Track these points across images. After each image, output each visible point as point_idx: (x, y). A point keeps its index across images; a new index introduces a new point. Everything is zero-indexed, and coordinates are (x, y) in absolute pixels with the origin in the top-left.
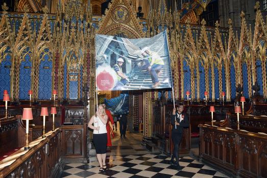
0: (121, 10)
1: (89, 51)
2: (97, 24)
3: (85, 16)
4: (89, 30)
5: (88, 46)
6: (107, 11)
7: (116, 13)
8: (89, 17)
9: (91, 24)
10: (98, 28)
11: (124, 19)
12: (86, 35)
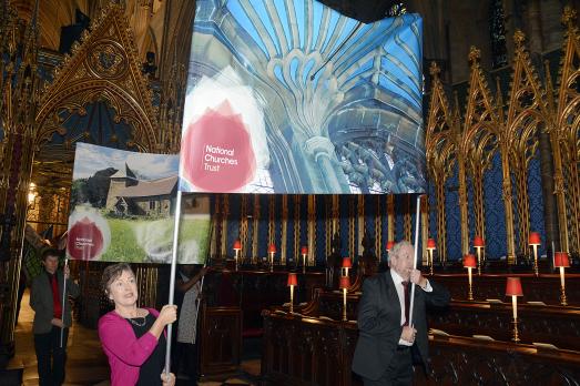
0: (109, 50)
1: (20, 131)
2: (49, 71)
3: (20, 47)
4: (28, 81)
5: (22, 119)
6: (76, 47)
7: (97, 55)
8: (31, 51)
9: (35, 68)
10: (51, 80)
11: (113, 71)
12: (18, 92)
